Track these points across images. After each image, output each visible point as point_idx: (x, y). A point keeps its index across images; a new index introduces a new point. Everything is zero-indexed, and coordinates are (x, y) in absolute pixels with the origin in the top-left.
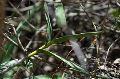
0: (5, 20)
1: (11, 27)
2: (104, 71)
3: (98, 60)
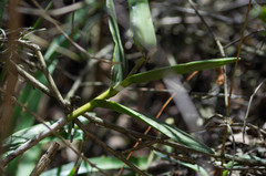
0: (18, 36)
1: (34, 50)
2: (241, 145)
3: (228, 122)
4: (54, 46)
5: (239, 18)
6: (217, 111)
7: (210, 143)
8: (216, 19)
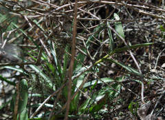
4: (89, 39)
5: (153, 29)
6: (145, 61)
8: (145, 29)
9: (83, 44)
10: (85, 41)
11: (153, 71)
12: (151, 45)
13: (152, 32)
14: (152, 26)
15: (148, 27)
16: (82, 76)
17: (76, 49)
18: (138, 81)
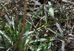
0: (26, 14)
1: (29, 17)
2: (71, 36)
3: (68, 32)
4: (33, 16)
5: (70, 11)
6: (66, 29)
7: (65, 36)
8: (66, 11)
9: (30, 19)
10: (31, 17)
11: (70, 35)
12: (69, 20)
13: (70, 13)
14: (70, 9)
15: (68, 10)
16: (29, 37)
17: (26, 21)
18: (61, 40)
